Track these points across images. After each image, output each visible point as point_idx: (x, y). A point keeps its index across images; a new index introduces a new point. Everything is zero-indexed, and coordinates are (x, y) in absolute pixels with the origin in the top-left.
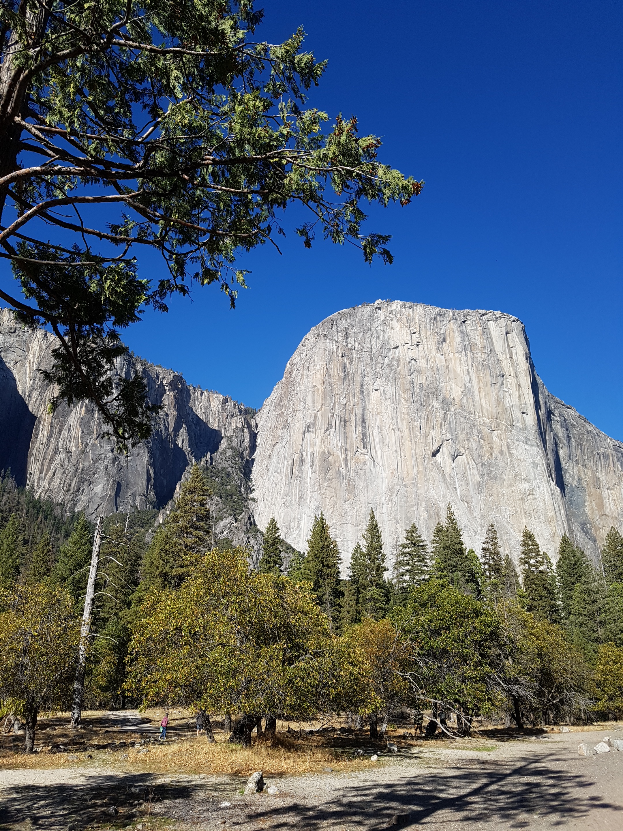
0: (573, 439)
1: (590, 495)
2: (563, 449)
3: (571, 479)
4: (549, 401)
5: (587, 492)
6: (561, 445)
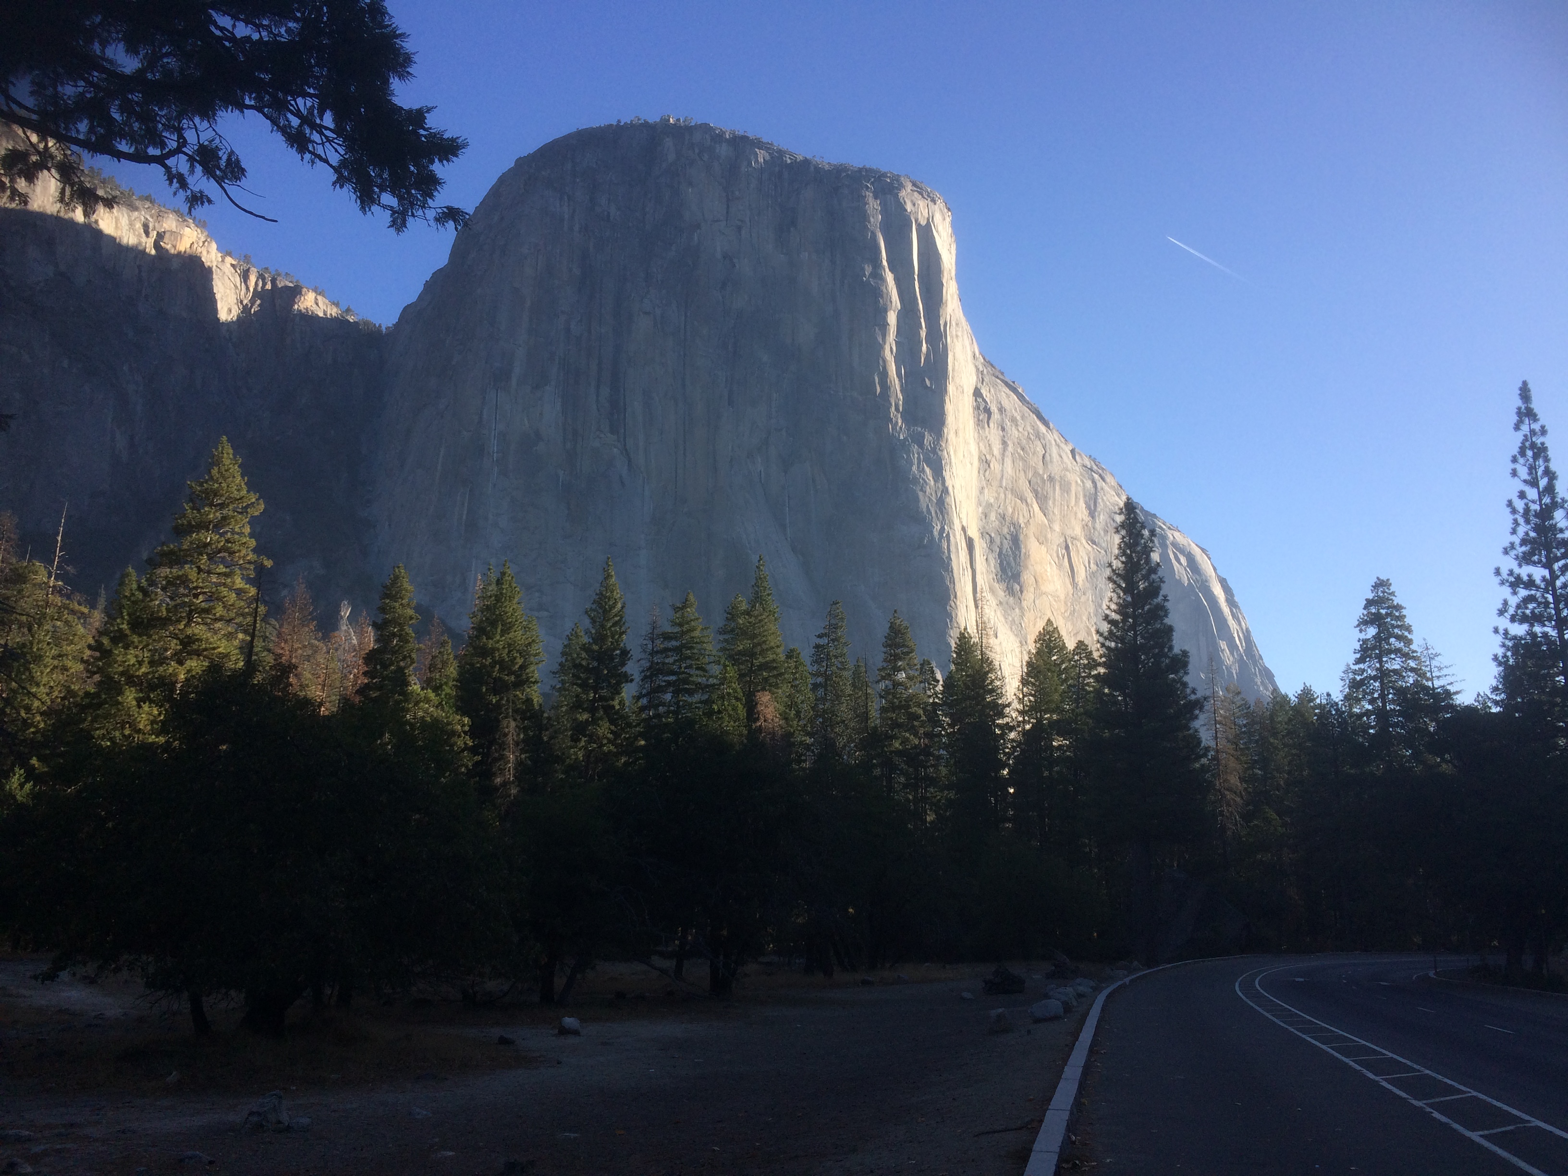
0: (1010, 448)
1: (1027, 556)
2: (992, 466)
3: (997, 523)
4: (978, 369)
5: (1023, 551)
6: (988, 457)
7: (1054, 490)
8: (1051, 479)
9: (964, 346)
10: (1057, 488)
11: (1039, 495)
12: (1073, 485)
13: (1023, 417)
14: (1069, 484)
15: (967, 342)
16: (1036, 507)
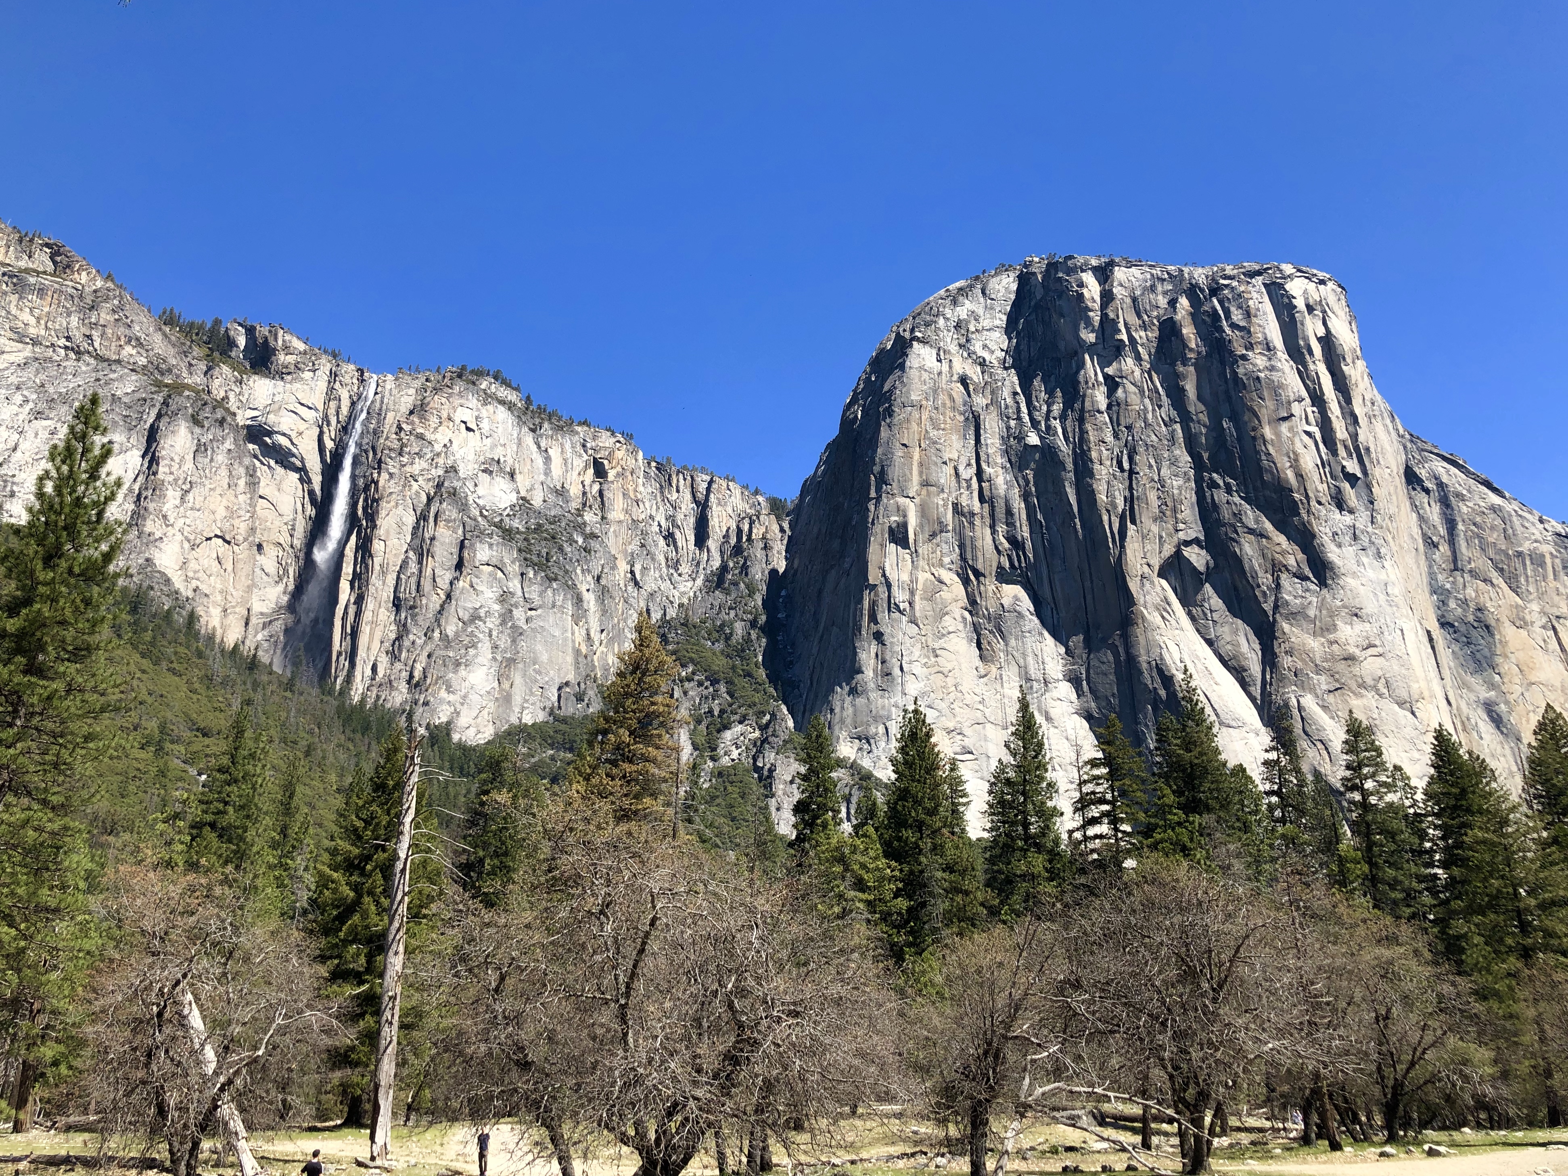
1: (1504, 644)
2: (1441, 548)
3: (1460, 610)
4: (1405, 447)
5: (1497, 637)
6: (1435, 539)
7: (1524, 565)
8: (1520, 554)
9: (1385, 426)
10: (1528, 562)
11: (1507, 574)
12: (1548, 556)
13: (1469, 491)
14: (1543, 556)
15: (1388, 421)
16: (1504, 585)
